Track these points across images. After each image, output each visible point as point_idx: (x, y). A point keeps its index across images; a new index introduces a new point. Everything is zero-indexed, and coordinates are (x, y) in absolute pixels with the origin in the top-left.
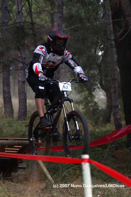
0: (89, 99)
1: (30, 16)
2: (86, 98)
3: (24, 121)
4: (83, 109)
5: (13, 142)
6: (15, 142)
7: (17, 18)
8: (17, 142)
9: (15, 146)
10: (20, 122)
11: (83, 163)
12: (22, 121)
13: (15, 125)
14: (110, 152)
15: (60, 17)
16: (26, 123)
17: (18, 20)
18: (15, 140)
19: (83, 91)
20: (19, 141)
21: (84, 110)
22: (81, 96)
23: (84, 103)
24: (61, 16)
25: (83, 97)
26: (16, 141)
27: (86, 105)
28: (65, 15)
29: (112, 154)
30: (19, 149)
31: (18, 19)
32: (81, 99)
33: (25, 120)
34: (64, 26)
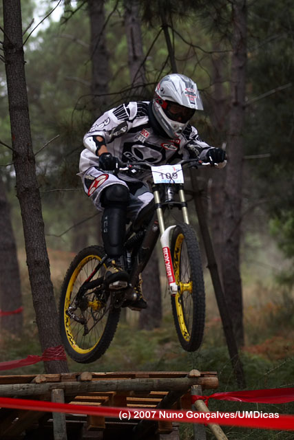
1: (170, 69)
3: (155, 330)
5: (147, 381)
6: (152, 381)
7: (139, 74)
8: (157, 382)
9: (152, 392)
10: (144, 331)
12: (151, 329)
13: (133, 341)
15: (241, 68)
16: (161, 335)
17: (141, 78)
18: (151, 376)
20: (161, 379)
24: (241, 65)
26: (155, 380)
28: (251, 61)
30: (160, 400)
31: (141, 75)
33: (157, 326)
34: (249, 88)
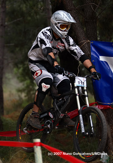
0: (31, 87)
2: (28, 87)
4: (25, 96)
11: (35, 147)
14: (54, 136)
19: (25, 80)
21: (27, 98)
22: (23, 85)
23: (26, 91)
25: (25, 85)
27: (28, 93)
29: (56, 138)
32: (23, 87)
